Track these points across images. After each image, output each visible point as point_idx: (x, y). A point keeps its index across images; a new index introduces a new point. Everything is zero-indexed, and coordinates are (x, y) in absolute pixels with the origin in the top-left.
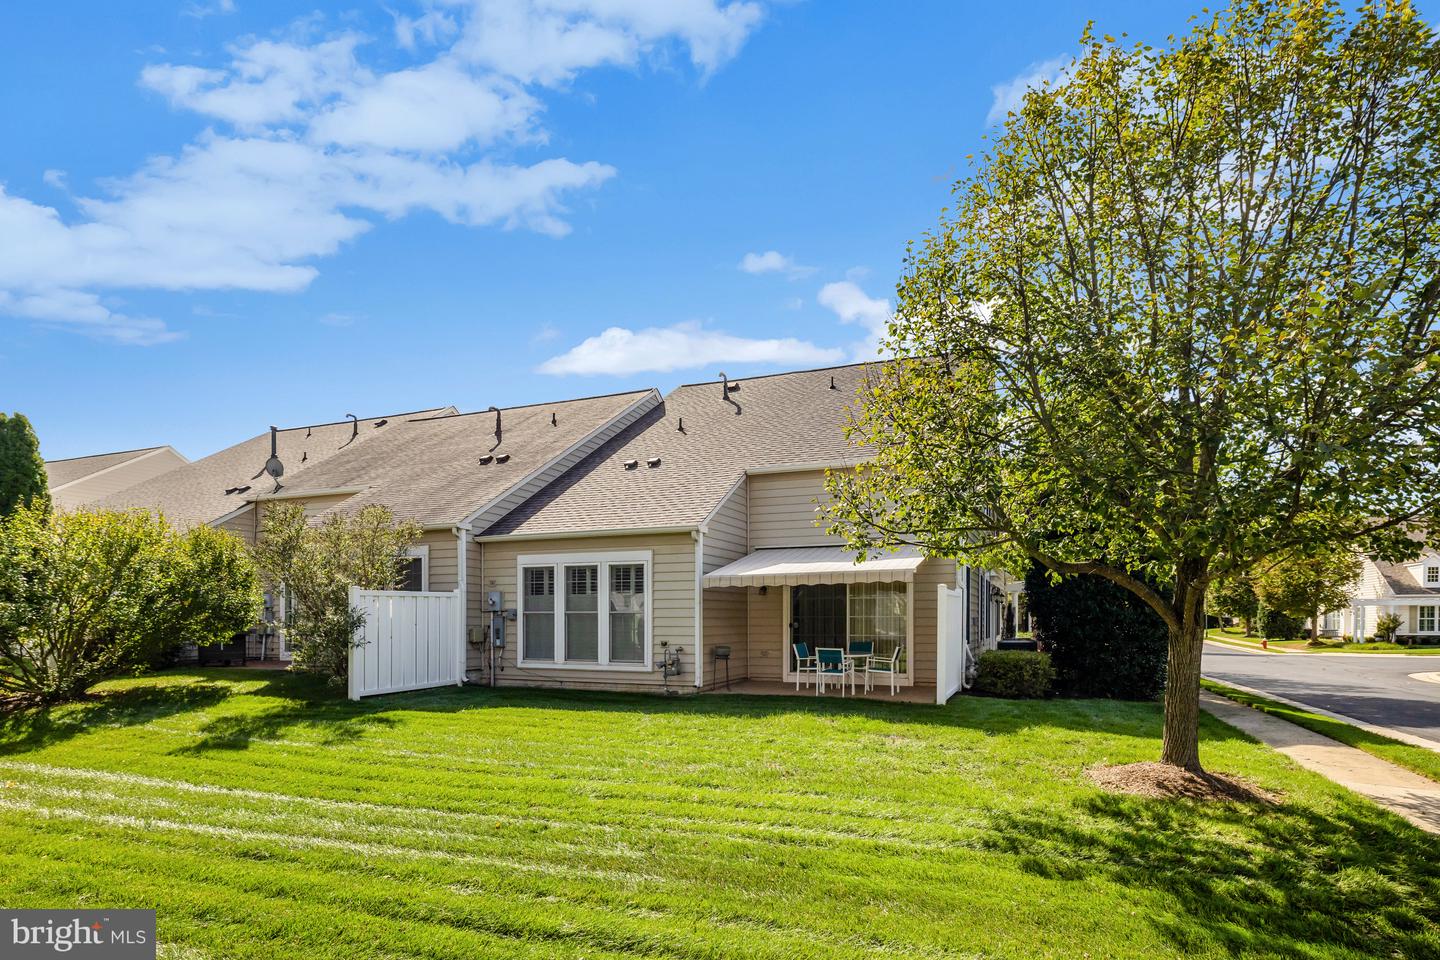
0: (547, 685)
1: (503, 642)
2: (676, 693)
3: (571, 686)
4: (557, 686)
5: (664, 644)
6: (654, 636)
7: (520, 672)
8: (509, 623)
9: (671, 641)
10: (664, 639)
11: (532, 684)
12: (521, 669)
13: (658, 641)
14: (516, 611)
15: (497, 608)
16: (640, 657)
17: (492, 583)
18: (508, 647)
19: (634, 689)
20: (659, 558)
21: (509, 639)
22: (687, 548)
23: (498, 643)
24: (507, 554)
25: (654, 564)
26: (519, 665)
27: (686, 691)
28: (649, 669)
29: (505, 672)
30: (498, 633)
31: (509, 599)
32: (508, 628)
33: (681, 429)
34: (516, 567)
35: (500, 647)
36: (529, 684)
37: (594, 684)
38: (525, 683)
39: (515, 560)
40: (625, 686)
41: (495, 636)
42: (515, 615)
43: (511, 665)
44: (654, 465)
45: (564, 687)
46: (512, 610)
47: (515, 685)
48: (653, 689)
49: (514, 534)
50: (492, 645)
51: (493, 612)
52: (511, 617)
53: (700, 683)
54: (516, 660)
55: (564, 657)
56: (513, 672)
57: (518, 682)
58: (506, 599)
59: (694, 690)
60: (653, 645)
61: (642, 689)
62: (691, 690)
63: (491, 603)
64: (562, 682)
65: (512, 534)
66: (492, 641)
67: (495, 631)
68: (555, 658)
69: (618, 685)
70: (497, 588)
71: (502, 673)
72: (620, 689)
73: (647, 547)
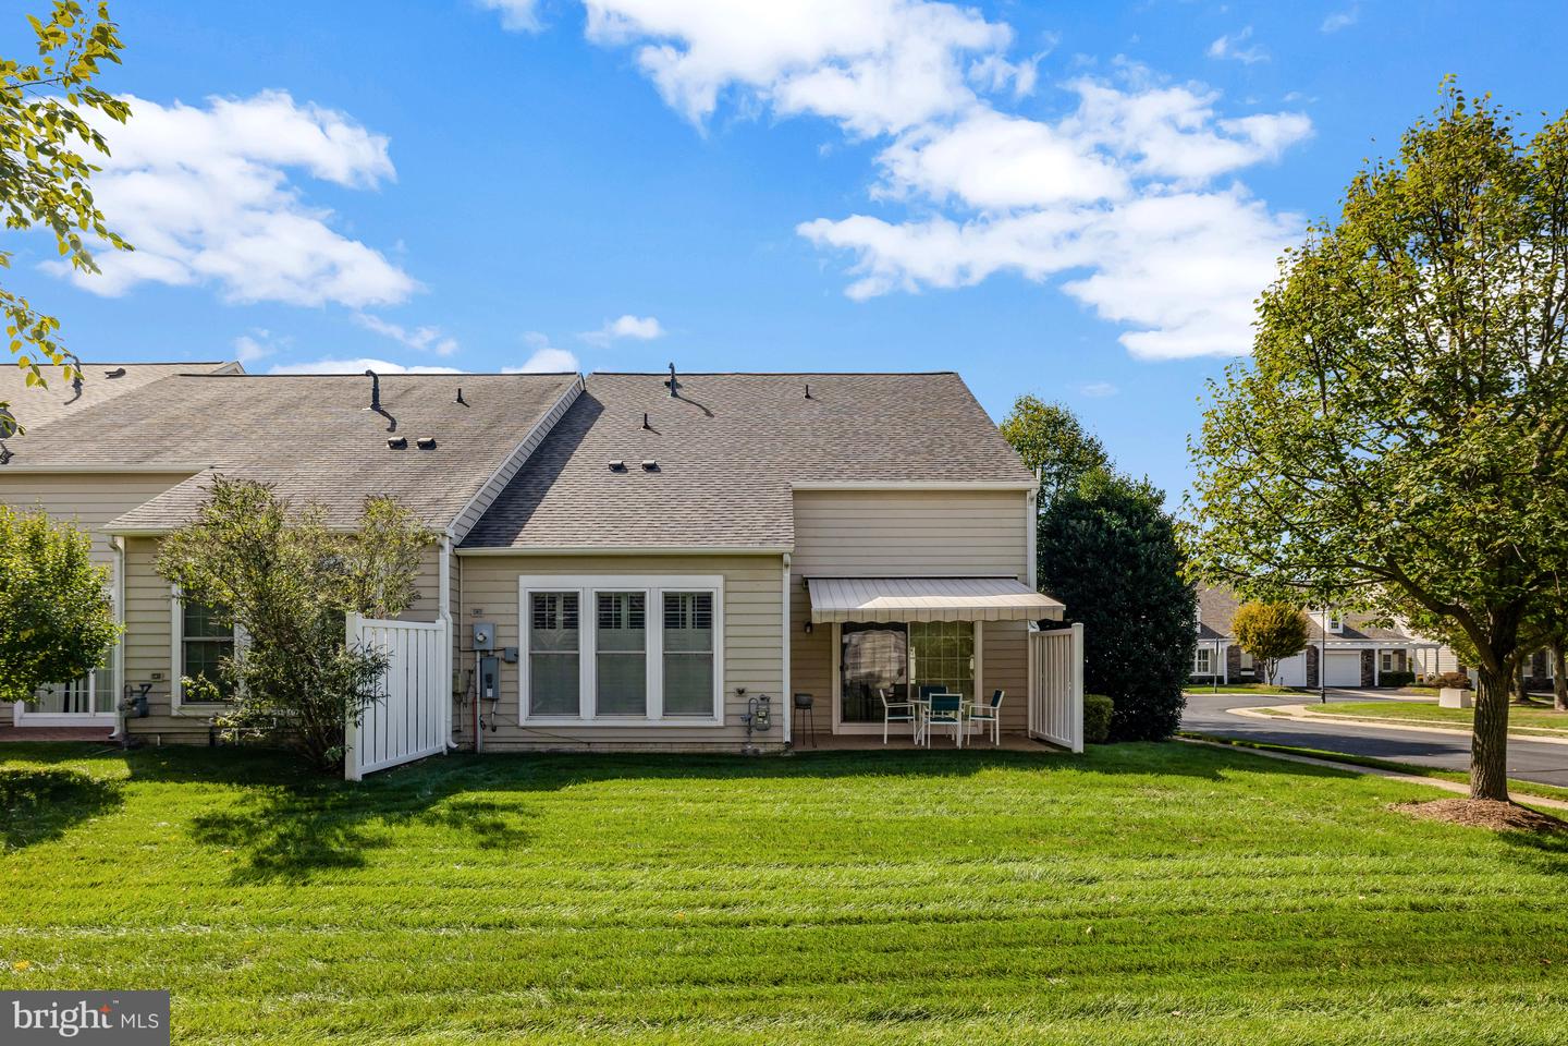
0: (567, 748)
1: (495, 693)
2: (756, 751)
3: (605, 749)
4: (583, 748)
5: (741, 692)
6: (726, 682)
7: (526, 733)
8: (504, 666)
9: (749, 687)
10: (741, 686)
11: (543, 748)
12: (524, 728)
13: (733, 687)
14: (517, 650)
15: (489, 646)
16: (708, 709)
17: (478, 612)
18: (504, 699)
19: (698, 749)
20: (732, 586)
21: (503, 688)
22: (774, 575)
23: (490, 693)
24: (508, 573)
25: (726, 592)
26: (523, 723)
27: (770, 749)
28: (720, 723)
29: (499, 732)
30: (489, 680)
31: (506, 634)
32: (505, 673)
33: (646, 427)
34: (517, 592)
35: (492, 700)
36: (538, 747)
37: (638, 746)
38: (530, 746)
39: (517, 581)
40: (683, 746)
41: (485, 685)
42: (517, 655)
43: (509, 723)
44: (651, 468)
45: (593, 750)
46: (511, 649)
47: (515, 750)
48: (724, 749)
49: (517, 546)
50: (478, 696)
51: (481, 651)
52: (512, 659)
53: (788, 738)
54: (517, 715)
55: (600, 710)
56: (514, 732)
57: (519, 746)
58: (502, 634)
59: (782, 748)
60: (726, 693)
61: (709, 749)
62: (776, 748)
63: (480, 638)
64: (589, 743)
65: (513, 546)
66: (478, 691)
67: (484, 677)
68: (581, 713)
69: (674, 746)
70: (487, 619)
71: (494, 734)
72: (677, 749)
73: (715, 571)
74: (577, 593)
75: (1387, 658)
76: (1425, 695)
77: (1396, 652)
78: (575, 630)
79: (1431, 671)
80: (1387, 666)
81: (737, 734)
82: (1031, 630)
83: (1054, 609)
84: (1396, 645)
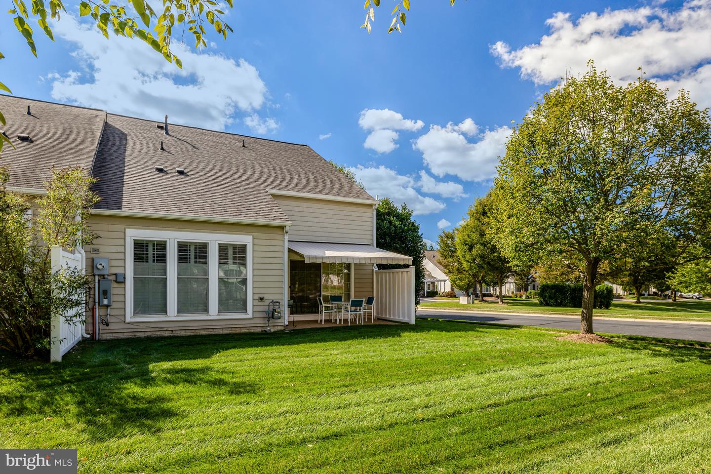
1: (109, 302)
3: (183, 334)
4: (169, 334)
5: (262, 299)
6: (254, 294)
7: (131, 326)
8: (117, 285)
9: (266, 296)
10: (262, 296)
11: (142, 335)
12: (129, 323)
13: (257, 297)
14: (125, 274)
15: (105, 272)
16: (244, 308)
20: (257, 241)
22: (279, 237)
23: (105, 302)
24: (116, 227)
25: (254, 245)
26: (128, 320)
27: (276, 329)
28: (251, 316)
29: (111, 326)
30: (105, 293)
31: (115, 265)
32: (115, 289)
33: (162, 149)
34: (124, 239)
35: (107, 306)
36: (138, 335)
37: (203, 331)
38: (133, 334)
39: (125, 232)
40: (230, 329)
41: (102, 296)
42: (125, 278)
43: (118, 320)
44: (181, 173)
45: (175, 335)
46: (121, 274)
47: (123, 337)
48: (252, 330)
49: (125, 211)
50: (97, 304)
51: (98, 275)
52: (120, 280)
53: (287, 323)
54: (125, 315)
55: (180, 311)
56: (122, 326)
57: (125, 334)
58: (113, 265)
59: (282, 328)
60: (254, 300)
61: (244, 331)
62: (279, 328)
63: (100, 267)
64: (172, 331)
65: (123, 210)
66: (97, 300)
67: (101, 292)
68: (168, 313)
69: (224, 330)
70: (101, 255)
71: (107, 328)
72: (226, 332)
73: (247, 233)
74: (165, 242)
75: (429, 285)
76: (443, 299)
77: (432, 283)
78: (163, 264)
79: (443, 290)
80: (429, 288)
81: (259, 322)
82: (375, 270)
83: (409, 259)
84: (432, 280)
